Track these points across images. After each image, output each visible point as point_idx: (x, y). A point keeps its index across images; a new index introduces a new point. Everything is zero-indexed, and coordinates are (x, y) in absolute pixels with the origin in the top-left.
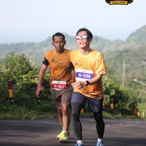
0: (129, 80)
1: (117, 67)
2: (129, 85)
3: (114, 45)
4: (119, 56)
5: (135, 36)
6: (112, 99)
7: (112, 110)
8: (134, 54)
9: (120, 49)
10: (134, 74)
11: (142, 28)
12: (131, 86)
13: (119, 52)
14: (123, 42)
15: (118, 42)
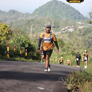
0: (34, 38)
1: (27, 30)
2: (34, 41)
3: (25, 16)
4: (28, 23)
5: (38, 11)
6: (26, 50)
7: (26, 56)
8: (38, 22)
9: (29, 19)
10: (37, 35)
11: (42, 6)
12: (35, 42)
13: (28, 20)
14: (31, 15)
15: (27, 14)
